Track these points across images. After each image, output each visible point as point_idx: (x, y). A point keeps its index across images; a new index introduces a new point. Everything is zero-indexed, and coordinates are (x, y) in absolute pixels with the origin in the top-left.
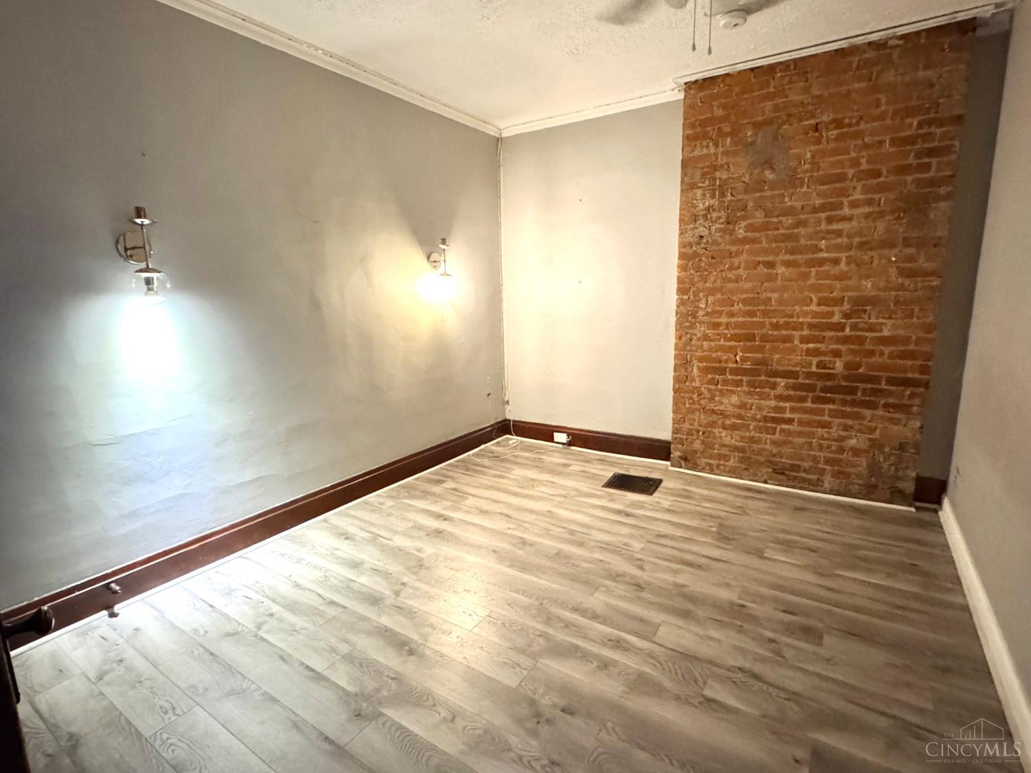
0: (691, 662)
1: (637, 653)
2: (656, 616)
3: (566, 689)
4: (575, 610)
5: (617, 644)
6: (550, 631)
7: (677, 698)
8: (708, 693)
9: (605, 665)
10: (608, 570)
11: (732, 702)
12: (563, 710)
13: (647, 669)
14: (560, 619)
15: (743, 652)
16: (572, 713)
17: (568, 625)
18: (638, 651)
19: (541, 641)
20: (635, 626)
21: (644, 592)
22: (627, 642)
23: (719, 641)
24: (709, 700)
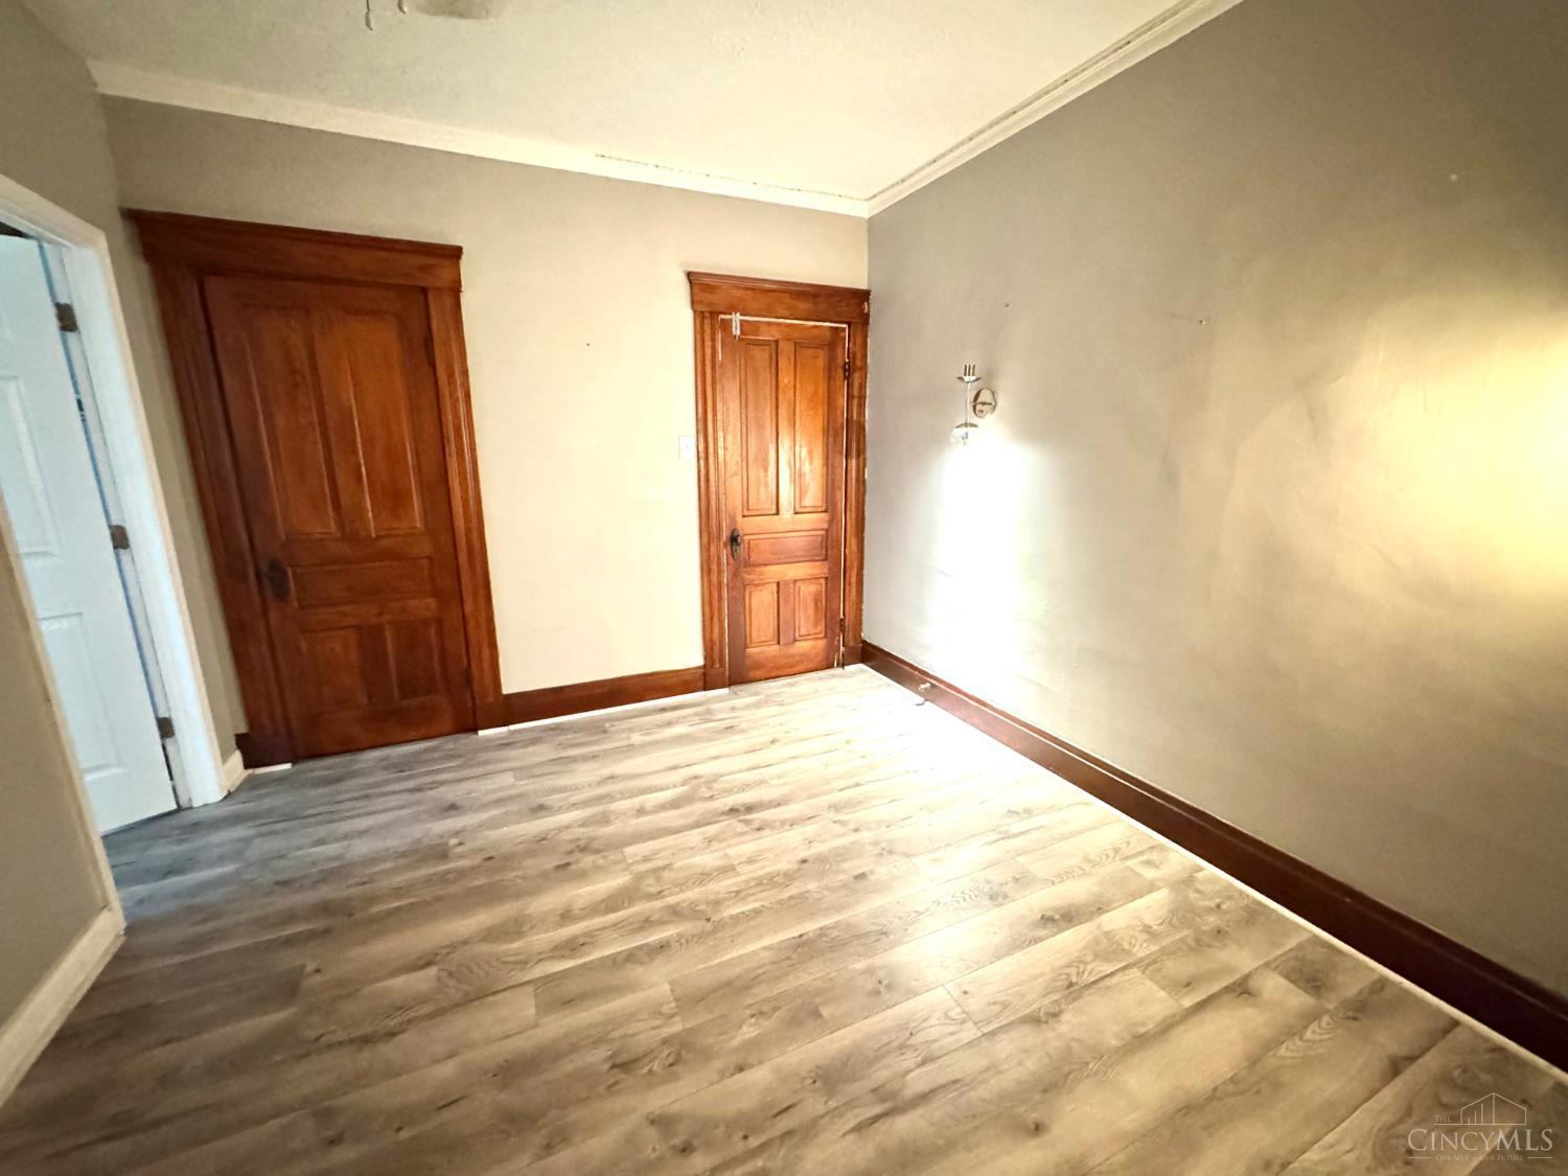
0: (467, 993)
1: (540, 953)
2: (556, 1026)
3: (583, 876)
4: (663, 947)
5: (572, 947)
6: (658, 904)
7: (465, 943)
8: (432, 971)
9: (566, 916)
10: (706, 1055)
11: (399, 981)
12: (568, 864)
13: (515, 945)
14: (661, 923)
15: (392, 1072)
16: (558, 867)
17: (646, 924)
18: (541, 957)
19: (653, 890)
20: (571, 987)
21: (607, 1059)
22: (563, 957)
23: (437, 1061)
24: (429, 964)
